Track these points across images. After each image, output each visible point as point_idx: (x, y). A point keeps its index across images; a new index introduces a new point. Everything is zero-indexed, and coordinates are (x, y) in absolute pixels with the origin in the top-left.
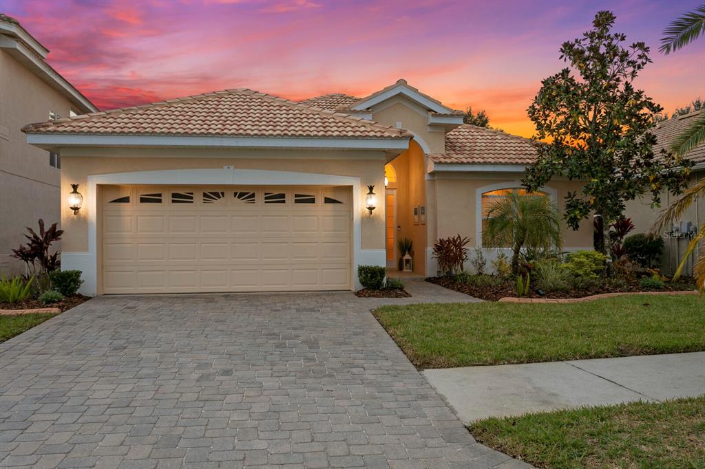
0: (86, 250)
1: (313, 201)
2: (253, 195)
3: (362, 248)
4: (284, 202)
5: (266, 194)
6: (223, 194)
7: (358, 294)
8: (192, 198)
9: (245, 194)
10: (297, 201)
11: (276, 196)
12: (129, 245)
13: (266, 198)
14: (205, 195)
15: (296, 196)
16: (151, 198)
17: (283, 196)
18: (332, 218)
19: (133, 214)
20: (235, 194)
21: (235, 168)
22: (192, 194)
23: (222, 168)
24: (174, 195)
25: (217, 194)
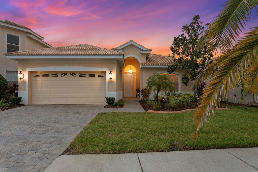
0: (25, 91)
1: (94, 76)
2: (76, 74)
3: (108, 91)
4: (85, 76)
5: (80, 74)
6: (67, 74)
7: (105, 107)
8: (57, 75)
9: (73, 74)
10: (89, 76)
11: (83, 74)
12: (39, 90)
13: (80, 75)
14: (61, 74)
15: (89, 74)
16: (46, 75)
17: (85, 74)
18: (100, 81)
19: (40, 80)
20: (70, 74)
21: (69, 66)
22: (58, 74)
23: (65, 65)
24: (52, 74)
25: (65, 74)
